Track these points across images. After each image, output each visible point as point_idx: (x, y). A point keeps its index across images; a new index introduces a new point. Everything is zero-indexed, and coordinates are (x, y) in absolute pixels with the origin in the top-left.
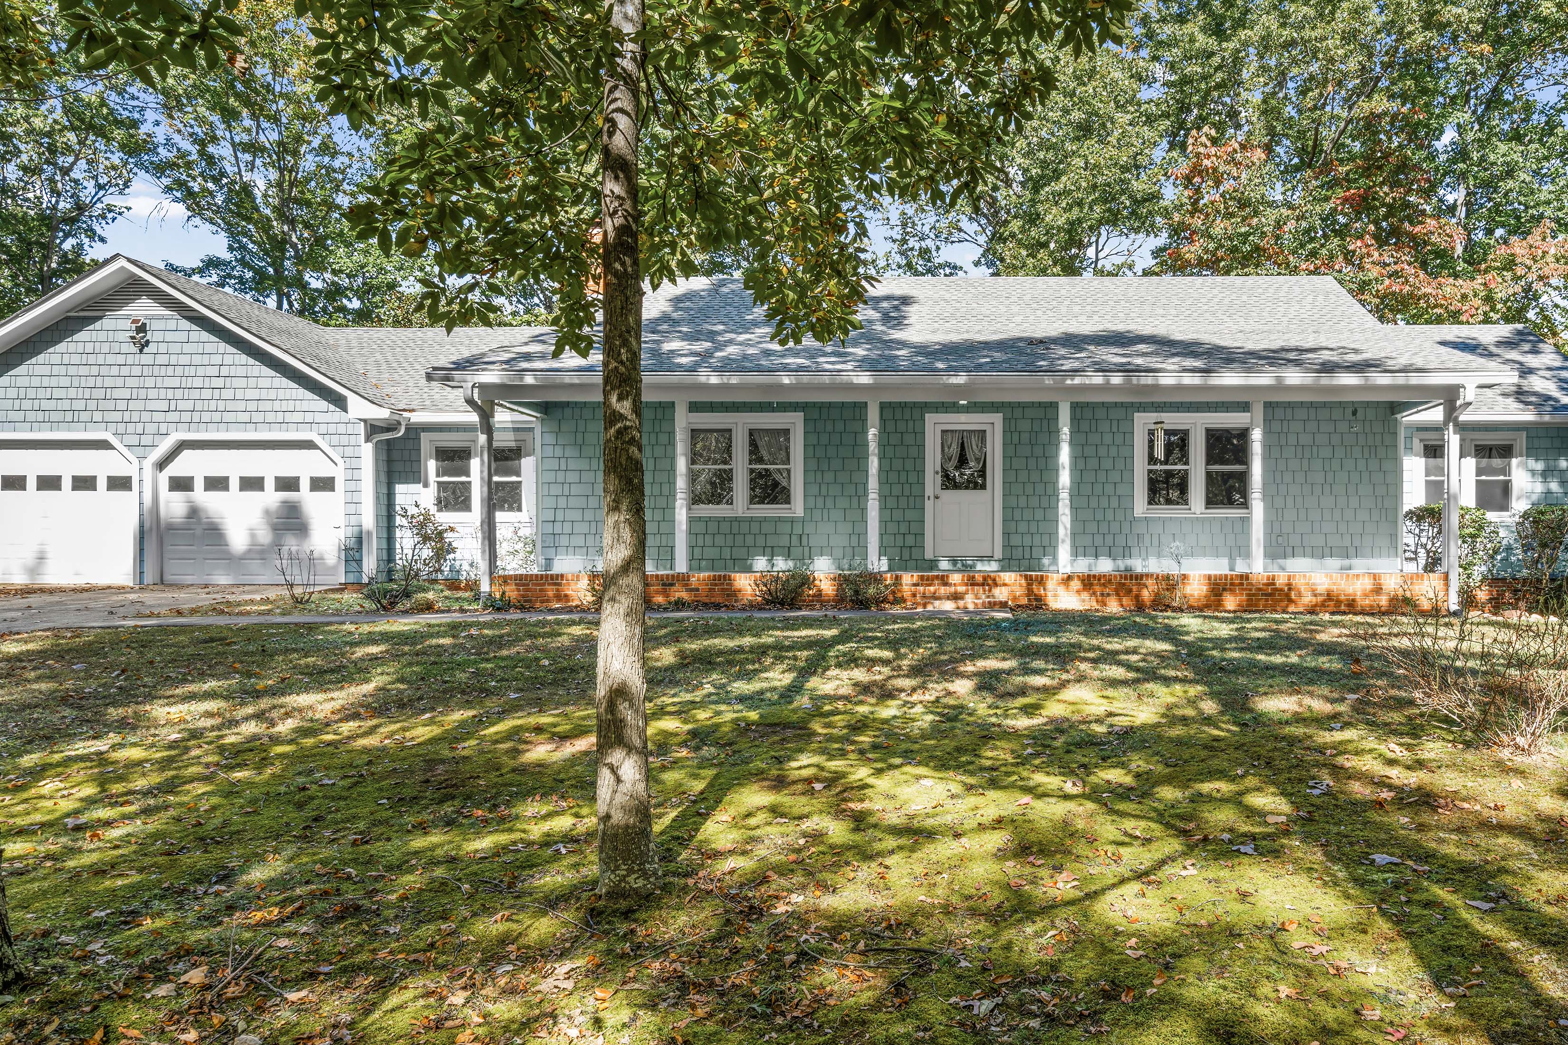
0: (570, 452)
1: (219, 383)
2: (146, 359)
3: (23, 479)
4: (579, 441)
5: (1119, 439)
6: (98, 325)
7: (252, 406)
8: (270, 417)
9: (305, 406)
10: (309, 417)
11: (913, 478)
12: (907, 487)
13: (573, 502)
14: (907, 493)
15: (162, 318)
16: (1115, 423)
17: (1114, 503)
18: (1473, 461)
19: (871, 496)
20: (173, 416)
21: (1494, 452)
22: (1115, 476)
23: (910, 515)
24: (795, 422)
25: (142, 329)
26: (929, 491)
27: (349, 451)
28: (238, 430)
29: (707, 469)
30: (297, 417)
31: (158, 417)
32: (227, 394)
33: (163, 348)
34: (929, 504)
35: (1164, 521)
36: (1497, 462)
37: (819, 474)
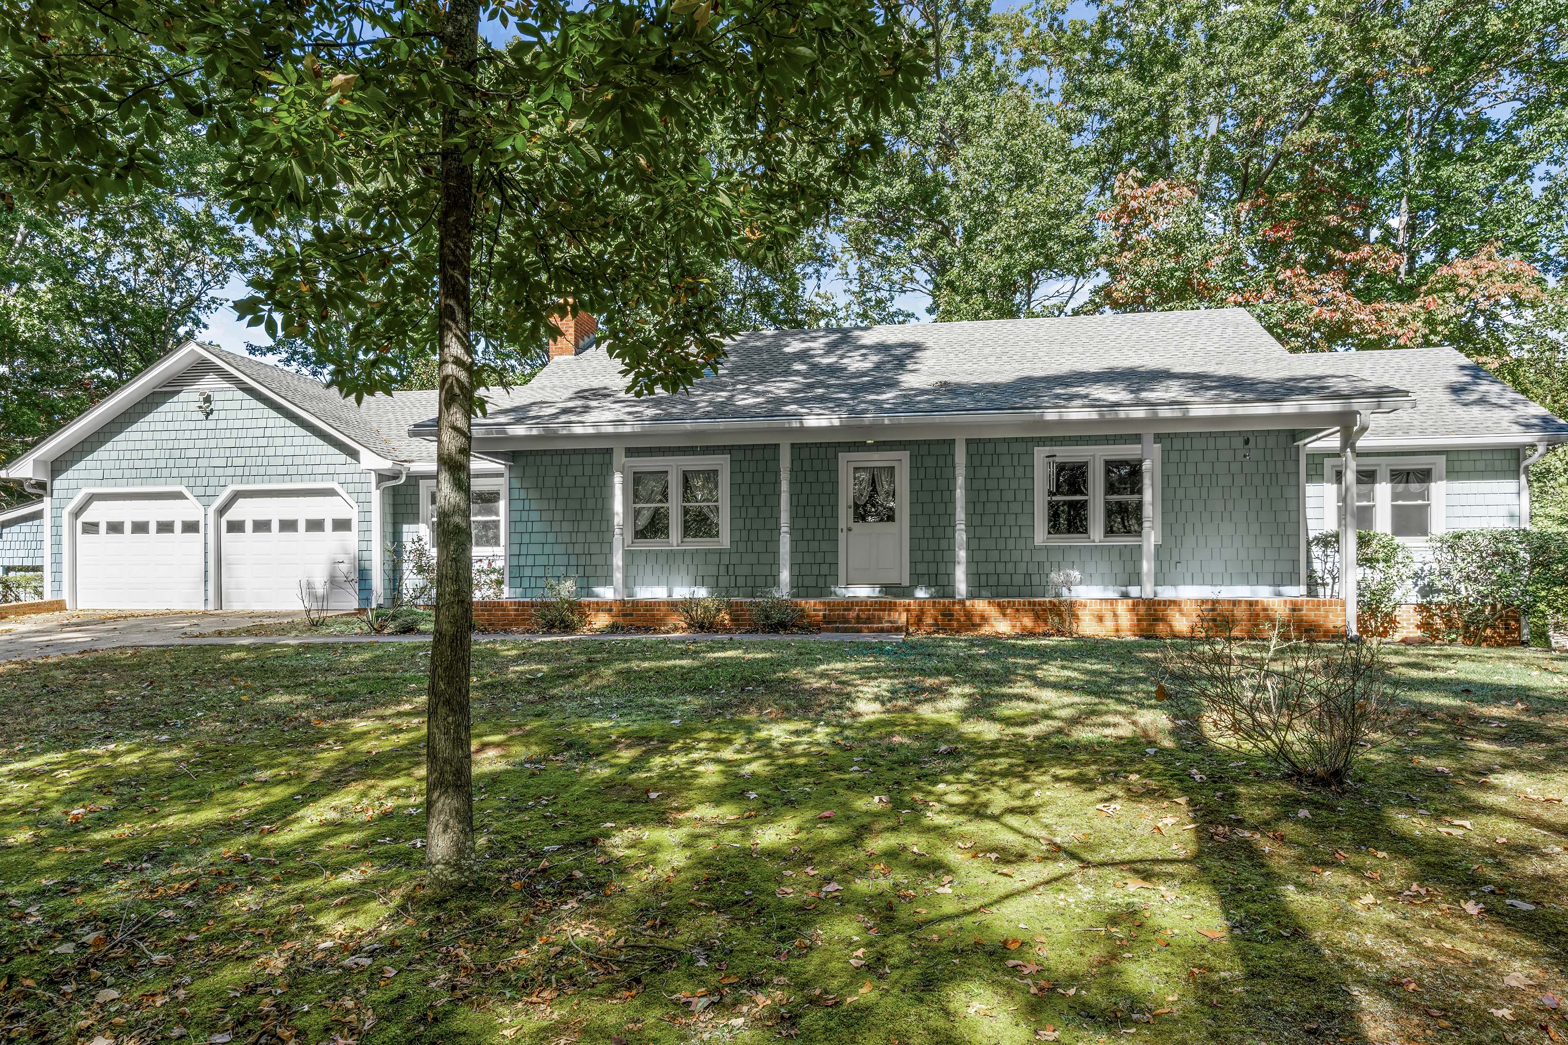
0: (533, 494)
1: (263, 442)
2: (210, 424)
3: (122, 524)
4: (540, 484)
5: (1020, 471)
6: (175, 399)
7: (289, 461)
8: (302, 470)
9: (329, 459)
10: (331, 469)
11: (827, 511)
12: (822, 521)
13: (535, 538)
14: (822, 526)
15: (222, 390)
16: (1016, 458)
17: (1015, 532)
18: (1389, 485)
19: (783, 529)
20: (230, 471)
21: (1411, 476)
22: (1016, 508)
23: (825, 546)
24: (722, 463)
25: (208, 400)
26: (842, 524)
27: (362, 497)
28: (278, 482)
29: (647, 508)
30: (323, 469)
31: (219, 472)
32: (270, 451)
33: (223, 415)
34: (842, 536)
35: (1063, 549)
36: (1414, 487)
37: (744, 510)
